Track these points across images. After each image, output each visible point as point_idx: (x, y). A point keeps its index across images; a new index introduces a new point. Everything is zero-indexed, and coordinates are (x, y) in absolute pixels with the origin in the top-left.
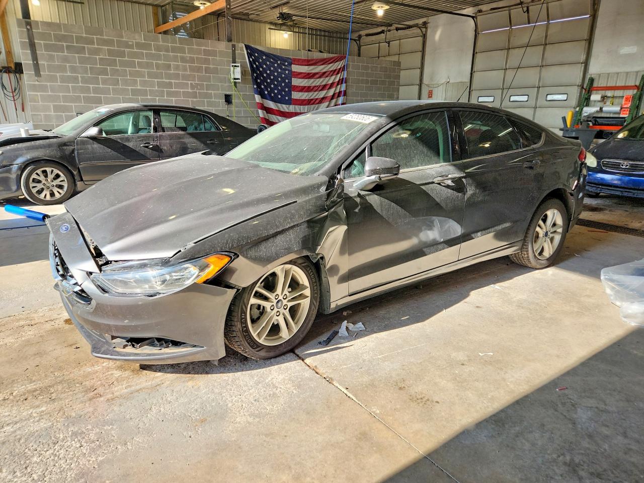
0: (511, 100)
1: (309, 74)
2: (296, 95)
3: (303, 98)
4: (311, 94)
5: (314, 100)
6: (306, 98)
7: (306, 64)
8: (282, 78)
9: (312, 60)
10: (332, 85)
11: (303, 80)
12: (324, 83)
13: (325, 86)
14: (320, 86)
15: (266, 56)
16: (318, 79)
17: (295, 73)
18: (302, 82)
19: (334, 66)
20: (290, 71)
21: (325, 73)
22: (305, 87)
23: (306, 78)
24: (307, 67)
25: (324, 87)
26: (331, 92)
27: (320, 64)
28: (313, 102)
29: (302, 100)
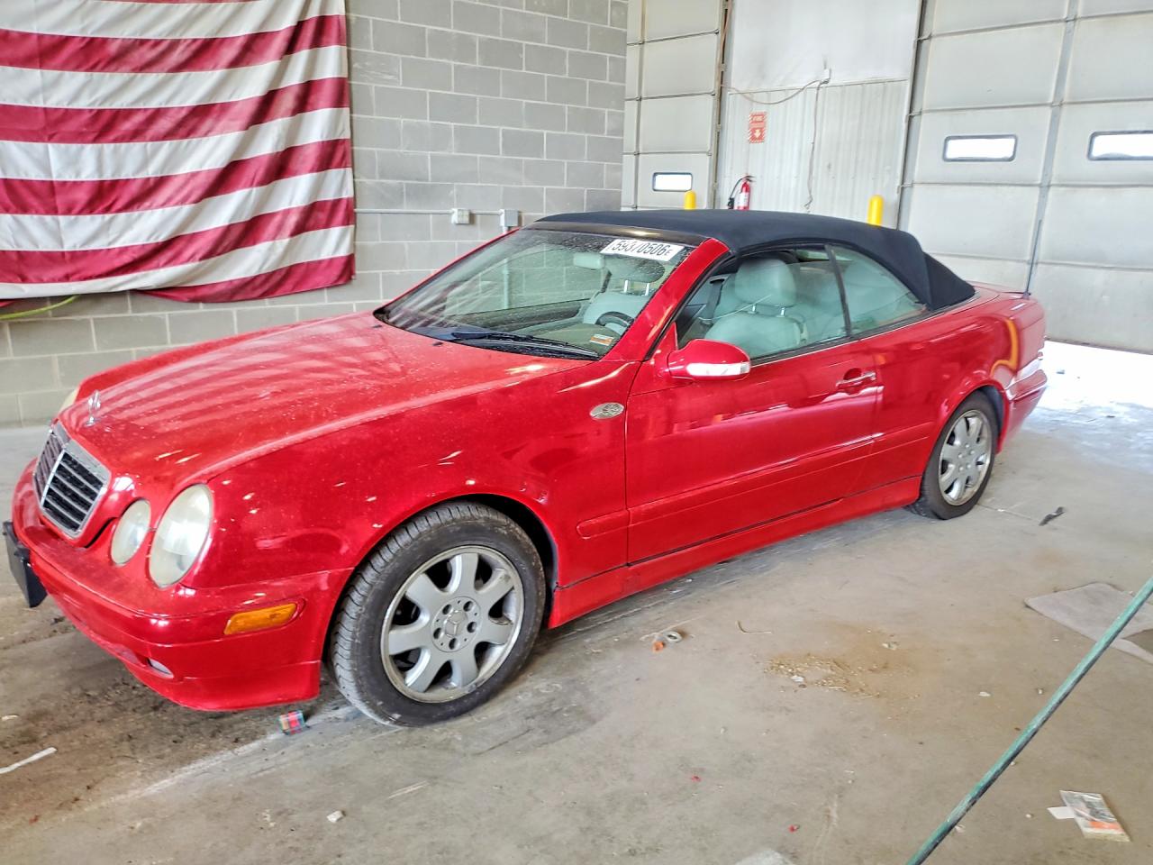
0: (1095, 153)
5: (138, 119)
6: (83, 103)
12: (201, 31)
13: (208, 46)
14: (174, 44)
22: (66, 40)
25: (202, 53)
26: (253, 82)
28: (127, 126)
29: (45, 110)
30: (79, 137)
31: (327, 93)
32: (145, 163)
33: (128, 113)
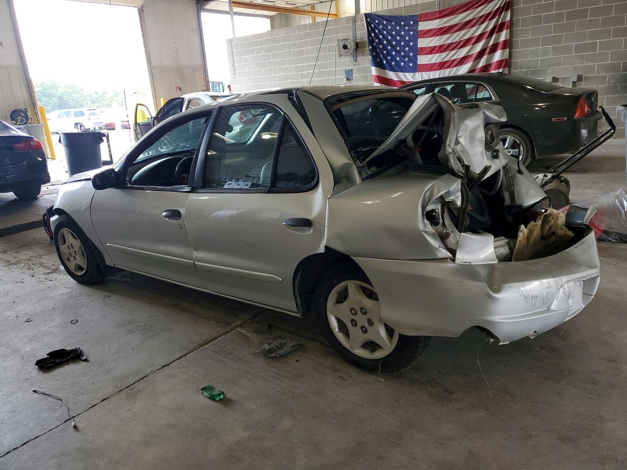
1: (441, 29)
2: (422, 60)
3: (433, 61)
4: (444, 54)
5: (450, 62)
6: (438, 61)
7: (438, 17)
8: (405, 41)
9: (447, 9)
10: (479, 38)
11: (432, 38)
12: (467, 37)
13: (469, 40)
14: (460, 42)
15: (386, 20)
16: (458, 33)
17: (422, 32)
18: (431, 41)
19: (488, 7)
20: (415, 31)
21: (470, 21)
22: (436, 46)
23: (437, 36)
24: (438, 20)
25: (466, 42)
26: (479, 47)
27: (461, 11)
28: (447, 65)
29: (431, 64)
30: (436, 70)
31: (500, 46)
32: (450, 73)
33: (448, 61)
